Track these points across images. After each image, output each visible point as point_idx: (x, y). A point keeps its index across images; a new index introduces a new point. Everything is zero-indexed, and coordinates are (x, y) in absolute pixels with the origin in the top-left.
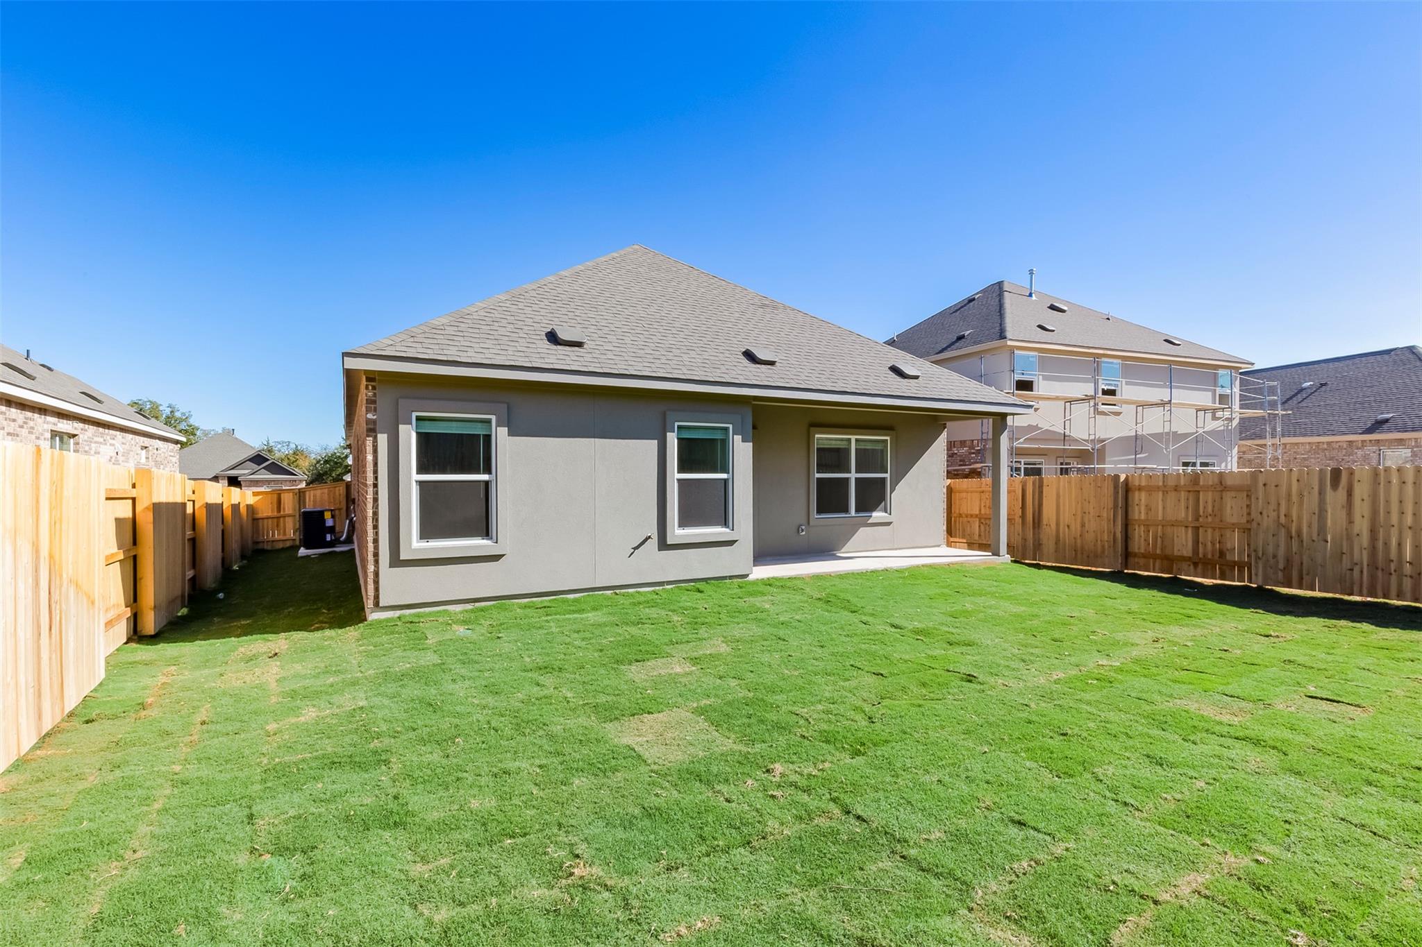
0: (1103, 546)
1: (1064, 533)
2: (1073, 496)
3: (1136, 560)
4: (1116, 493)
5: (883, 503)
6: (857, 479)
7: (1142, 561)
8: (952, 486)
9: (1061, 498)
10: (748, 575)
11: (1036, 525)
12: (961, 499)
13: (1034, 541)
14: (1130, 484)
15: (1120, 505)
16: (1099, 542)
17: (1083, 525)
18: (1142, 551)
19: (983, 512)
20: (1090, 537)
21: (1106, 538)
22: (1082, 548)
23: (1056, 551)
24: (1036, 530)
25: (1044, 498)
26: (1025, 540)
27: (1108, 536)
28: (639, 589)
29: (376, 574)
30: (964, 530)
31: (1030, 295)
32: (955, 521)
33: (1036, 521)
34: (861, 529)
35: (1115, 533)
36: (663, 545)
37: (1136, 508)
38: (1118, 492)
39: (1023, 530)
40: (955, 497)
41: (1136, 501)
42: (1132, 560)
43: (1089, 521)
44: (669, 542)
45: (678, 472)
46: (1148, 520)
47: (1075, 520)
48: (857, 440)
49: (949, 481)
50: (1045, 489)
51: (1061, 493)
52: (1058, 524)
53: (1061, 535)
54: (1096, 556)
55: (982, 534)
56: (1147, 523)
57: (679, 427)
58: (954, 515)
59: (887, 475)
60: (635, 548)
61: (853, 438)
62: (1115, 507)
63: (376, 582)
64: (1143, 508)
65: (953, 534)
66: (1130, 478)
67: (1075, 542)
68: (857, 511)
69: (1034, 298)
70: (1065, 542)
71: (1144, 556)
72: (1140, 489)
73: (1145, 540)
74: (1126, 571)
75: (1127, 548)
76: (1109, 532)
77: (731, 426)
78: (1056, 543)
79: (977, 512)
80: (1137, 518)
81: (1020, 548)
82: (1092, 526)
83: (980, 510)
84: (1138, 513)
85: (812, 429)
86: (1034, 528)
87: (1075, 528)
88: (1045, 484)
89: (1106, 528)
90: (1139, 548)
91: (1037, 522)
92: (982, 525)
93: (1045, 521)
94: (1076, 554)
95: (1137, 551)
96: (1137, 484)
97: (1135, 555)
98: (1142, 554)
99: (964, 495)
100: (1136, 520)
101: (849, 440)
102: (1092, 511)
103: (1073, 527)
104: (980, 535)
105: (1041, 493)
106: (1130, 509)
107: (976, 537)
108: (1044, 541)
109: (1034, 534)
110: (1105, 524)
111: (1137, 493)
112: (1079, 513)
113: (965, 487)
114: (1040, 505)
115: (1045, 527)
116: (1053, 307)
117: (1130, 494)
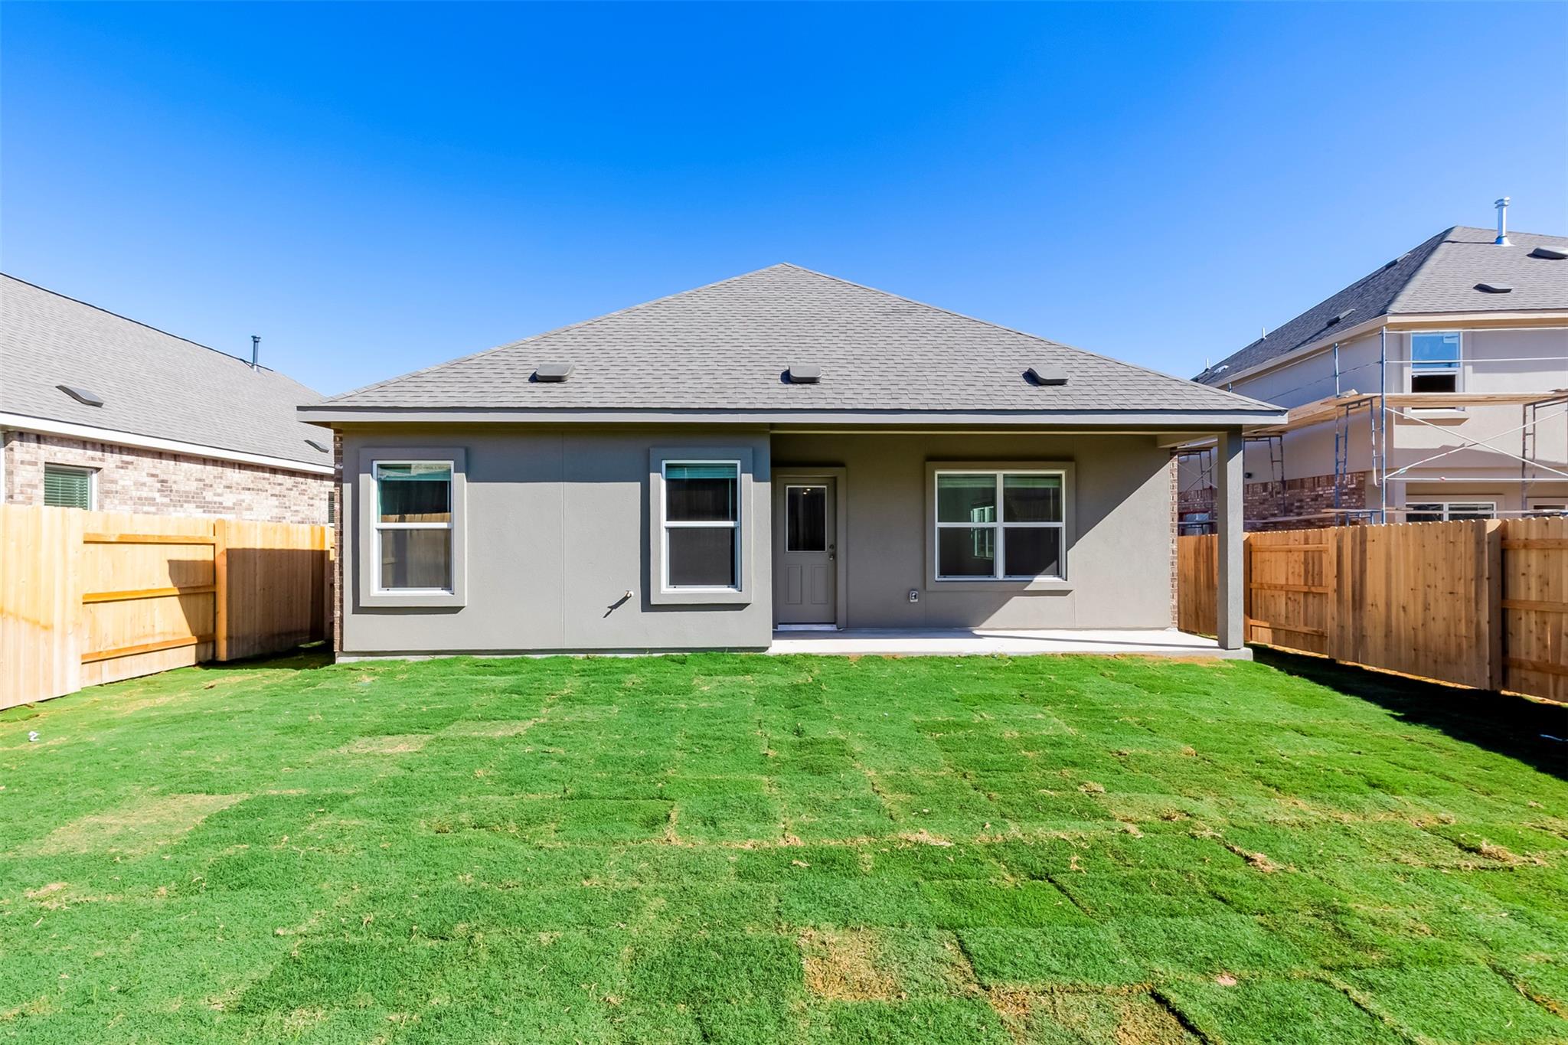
0: (1459, 645)
1: (1398, 619)
2: (1411, 557)
3: (1523, 674)
4: (1479, 552)
5: (1055, 563)
6: (1007, 530)
7: (1534, 677)
8: (1252, 541)
9: (1393, 561)
10: (767, 648)
11: (1358, 606)
12: (1263, 562)
13: (1355, 628)
14: (1510, 537)
15: (1487, 574)
16: (1453, 638)
17: (1426, 608)
18: (1534, 659)
19: (1290, 582)
20: (1438, 628)
21: (1463, 631)
22: (1426, 647)
23: (1386, 649)
24: (1358, 611)
25: (1368, 561)
26: (1342, 627)
27: (1467, 627)
28: (618, 655)
29: (341, 618)
30: (1267, 609)
31: (1499, 240)
32: (1256, 595)
33: (1357, 598)
34: (1015, 598)
35: (1478, 624)
36: (647, 606)
37: (1522, 579)
38: (1482, 552)
39: (1339, 612)
40: (1257, 558)
41: (1522, 569)
42: (1514, 674)
43: (1436, 600)
44: (653, 602)
45: (668, 520)
46: (1542, 601)
47: (1415, 598)
48: (1005, 477)
49: (1247, 535)
50: (1369, 545)
51: (1393, 553)
52: (1388, 605)
53: (1394, 624)
54: (1448, 661)
55: (1290, 615)
56: (1542, 608)
57: (668, 466)
58: (1254, 586)
59: (1062, 525)
60: (613, 607)
61: (1000, 474)
62: (1478, 577)
63: (341, 627)
64: (1534, 583)
65: (1254, 615)
66: (1510, 527)
67: (1416, 636)
68: (1009, 571)
69: (1506, 242)
70: (1399, 635)
71: (1536, 668)
72: (1527, 545)
73: (1539, 639)
74: (1503, 692)
75: (1505, 651)
76: (1469, 622)
77: (738, 463)
78: (1386, 636)
79: (1283, 582)
80: (1523, 598)
81: (1335, 641)
82: (1441, 608)
83: (1287, 579)
84: (1526, 589)
85: (929, 464)
86: (1354, 609)
87: (1416, 611)
88: (1369, 538)
89: (1463, 615)
90: (1528, 653)
91: (1359, 601)
92: (1289, 602)
93: (1369, 600)
94: (1417, 656)
95: (1523, 657)
96: (1523, 537)
97: (1520, 666)
98: (1533, 664)
99: (1267, 555)
100: (1519, 602)
101: (994, 477)
102: (1440, 584)
103: (1411, 609)
104: (1287, 617)
105: (1363, 552)
106: (1511, 582)
107: (1283, 621)
108: (1369, 632)
109: (1354, 619)
110: (1461, 606)
111: (1522, 554)
112: (1420, 588)
113: (1268, 543)
114: (1363, 571)
115: (1369, 608)
116: (1538, 254)
117: (1510, 555)
